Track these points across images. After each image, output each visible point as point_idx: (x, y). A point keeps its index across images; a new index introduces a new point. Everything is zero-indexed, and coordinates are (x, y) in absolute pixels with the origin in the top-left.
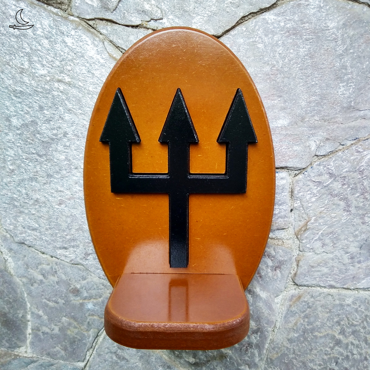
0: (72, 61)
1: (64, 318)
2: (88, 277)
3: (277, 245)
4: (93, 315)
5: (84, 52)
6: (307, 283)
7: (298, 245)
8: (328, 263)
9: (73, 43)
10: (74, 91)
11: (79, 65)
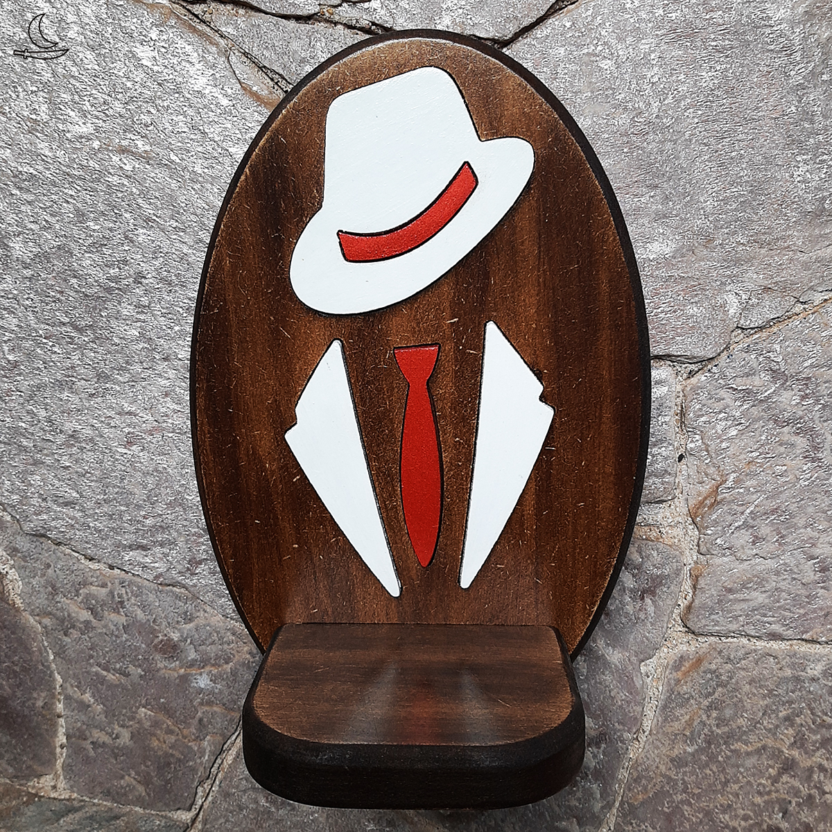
0: (153, 102)
1: (143, 709)
2: (198, 614)
3: (646, 539)
4: (210, 703)
5: (181, 79)
6: (717, 628)
7: (696, 541)
8: (767, 581)
9: (156, 60)
10: (159, 176)
11: (169, 111)
